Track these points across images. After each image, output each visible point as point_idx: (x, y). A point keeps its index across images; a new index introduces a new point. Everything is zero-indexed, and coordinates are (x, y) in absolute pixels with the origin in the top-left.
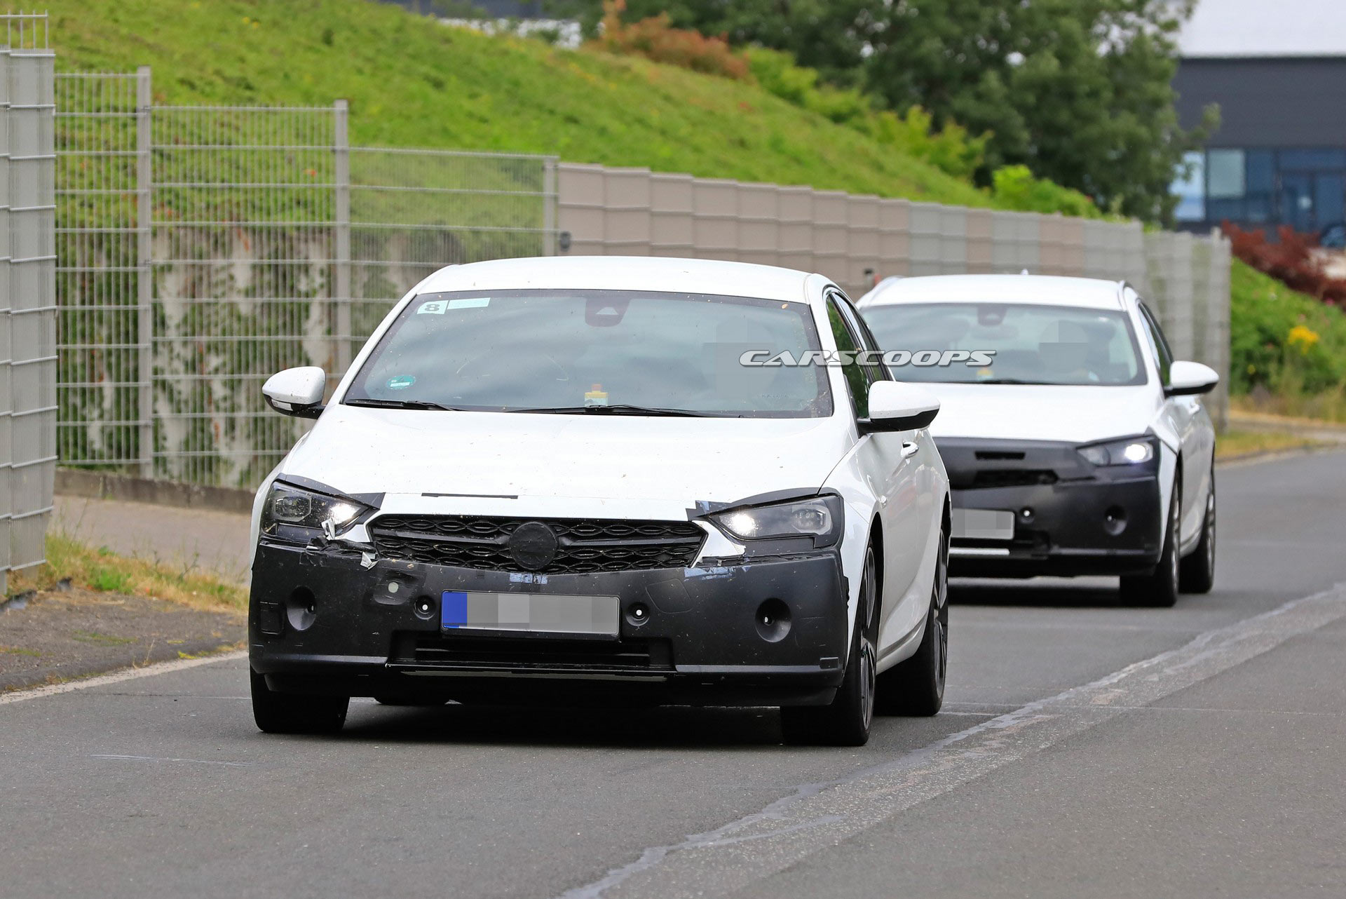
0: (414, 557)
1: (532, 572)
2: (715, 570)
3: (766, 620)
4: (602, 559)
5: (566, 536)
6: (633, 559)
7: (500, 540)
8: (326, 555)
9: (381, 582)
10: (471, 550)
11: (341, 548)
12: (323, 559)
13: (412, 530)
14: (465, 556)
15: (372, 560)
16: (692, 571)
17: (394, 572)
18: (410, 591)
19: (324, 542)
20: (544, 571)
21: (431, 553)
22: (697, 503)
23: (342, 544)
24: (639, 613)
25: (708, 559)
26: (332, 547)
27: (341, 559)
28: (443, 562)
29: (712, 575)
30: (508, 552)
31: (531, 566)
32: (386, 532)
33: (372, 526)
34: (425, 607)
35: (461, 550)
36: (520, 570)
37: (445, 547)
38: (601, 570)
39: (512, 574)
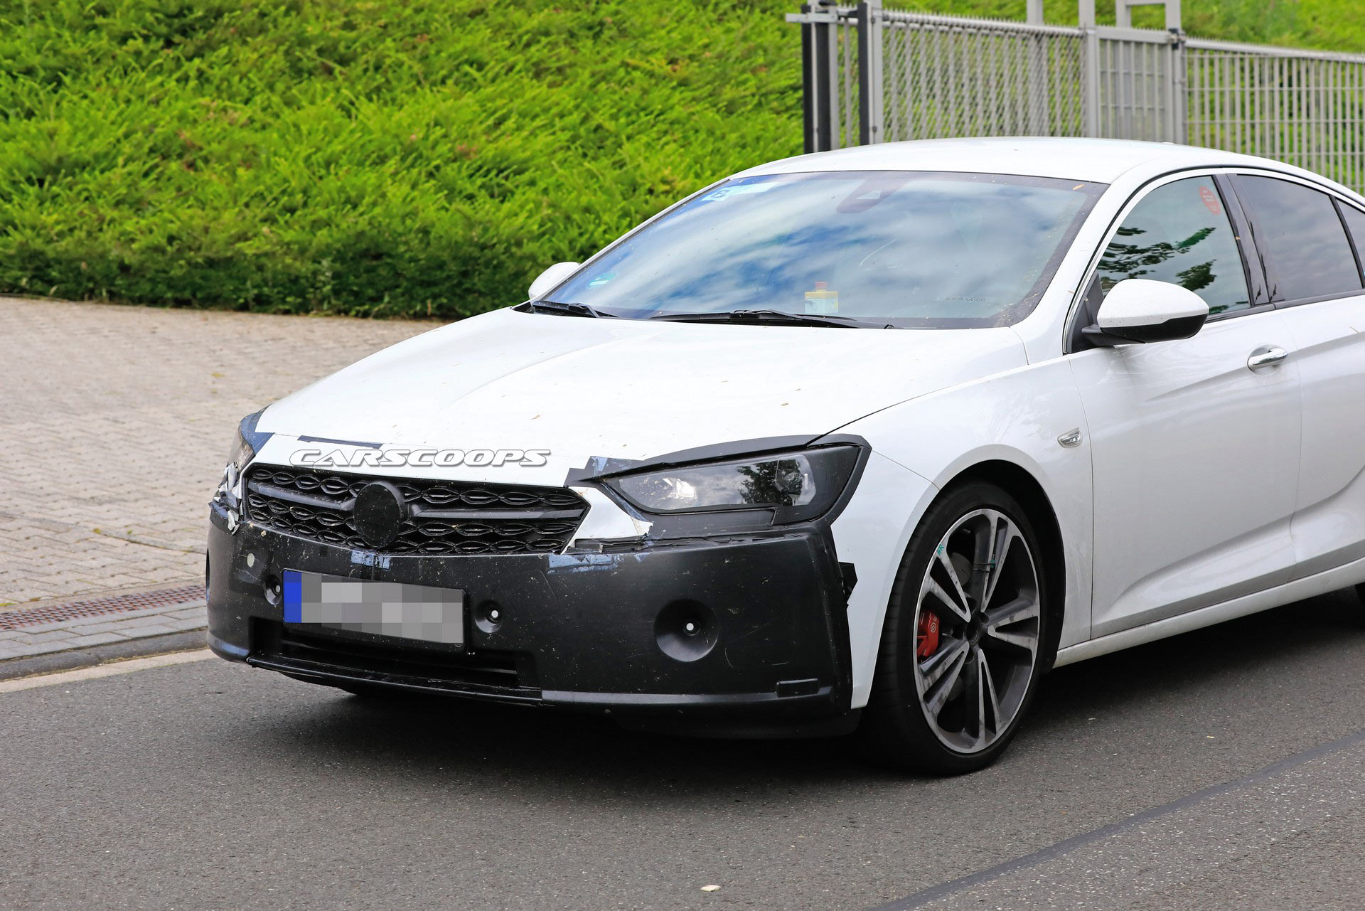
2: (592, 558)
3: (690, 627)
4: (454, 537)
5: (417, 502)
6: (492, 538)
7: (345, 505)
9: (242, 551)
10: (320, 516)
13: (276, 486)
14: (315, 524)
15: (237, 523)
16: (560, 560)
17: (252, 539)
18: (265, 566)
20: (391, 548)
21: (286, 517)
22: (591, 461)
24: (495, 614)
25: (586, 543)
28: (297, 530)
29: (589, 566)
30: (353, 522)
31: (374, 543)
32: (254, 486)
33: (247, 476)
34: (278, 589)
35: (313, 515)
36: (364, 546)
38: (454, 553)
39: (354, 552)
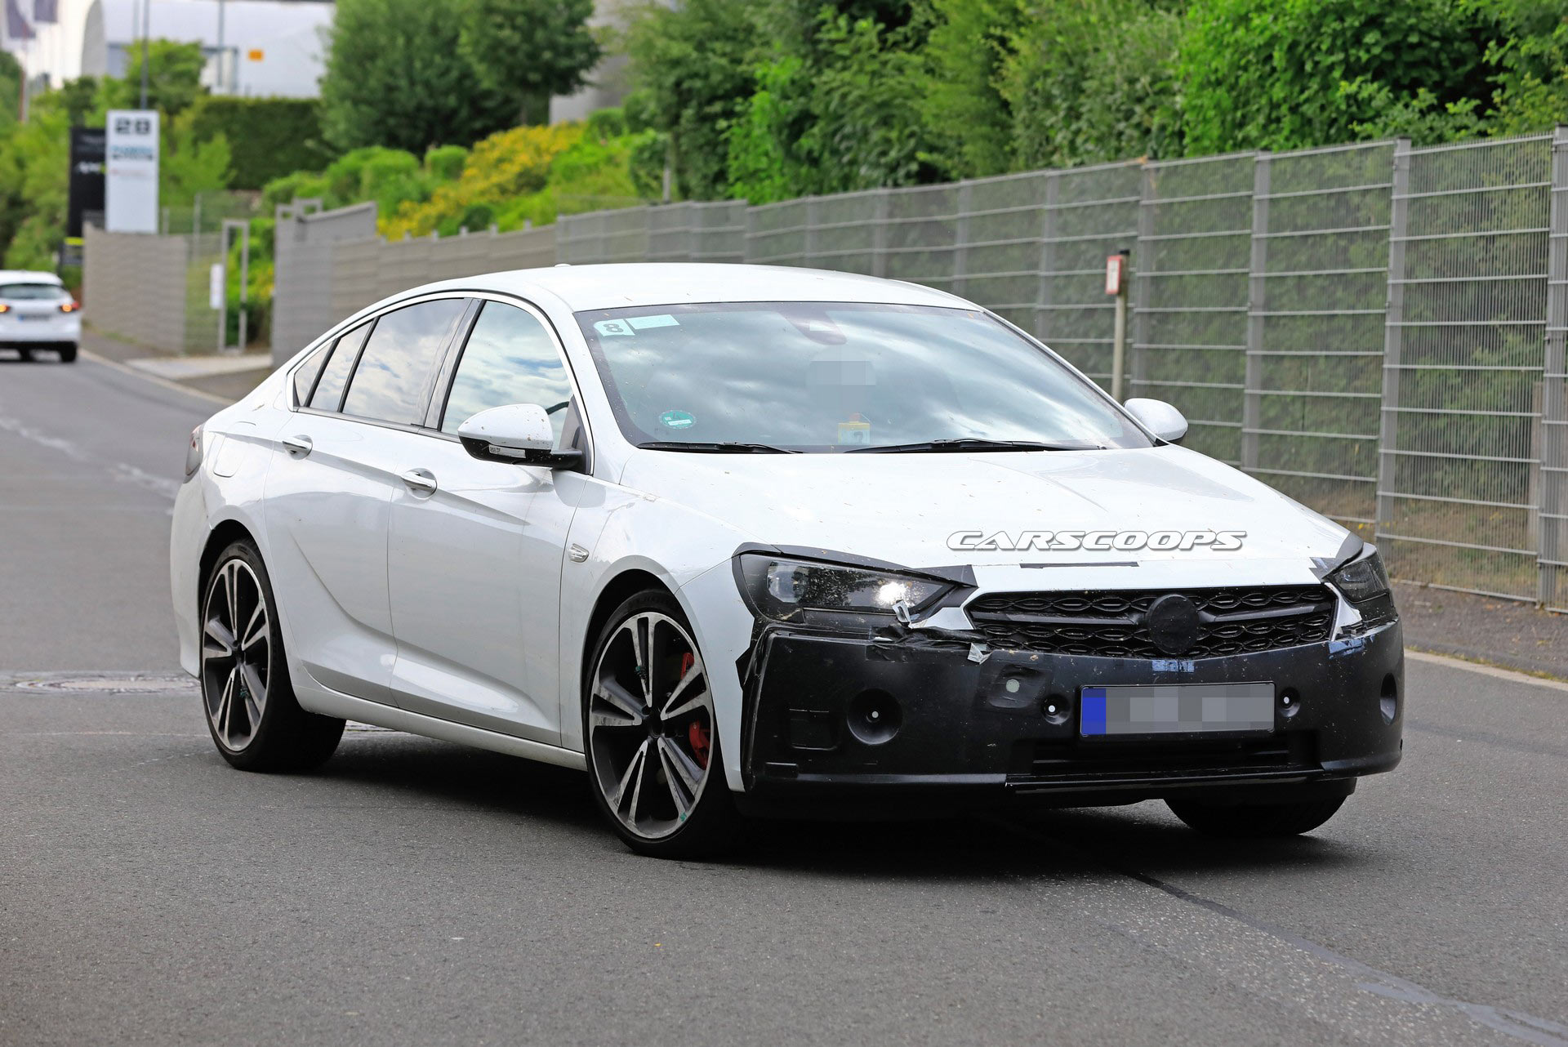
0: (1031, 647)
1: (1174, 657)
4: (1244, 637)
5: (1207, 610)
6: (1277, 634)
7: (1134, 619)
8: (911, 649)
9: (998, 680)
10: (1102, 634)
11: (929, 638)
12: (906, 653)
13: (1025, 612)
14: (1094, 641)
15: (983, 653)
16: (1334, 645)
17: (1013, 666)
18: (1037, 689)
19: (901, 632)
20: (1186, 655)
21: (1054, 640)
23: (931, 633)
24: (1286, 700)
25: (1344, 629)
26: (915, 638)
27: (936, 653)
28: (1067, 650)
29: (1347, 646)
30: (1146, 635)
31: (1174, 650)
32: (992, 616)
33: (969, 609)
34: (1052, 709)
35: (1089, 634)
36: (1160, 655)
37: (1070, 631)
38: (1246, 650)
39: (1154, 661)
